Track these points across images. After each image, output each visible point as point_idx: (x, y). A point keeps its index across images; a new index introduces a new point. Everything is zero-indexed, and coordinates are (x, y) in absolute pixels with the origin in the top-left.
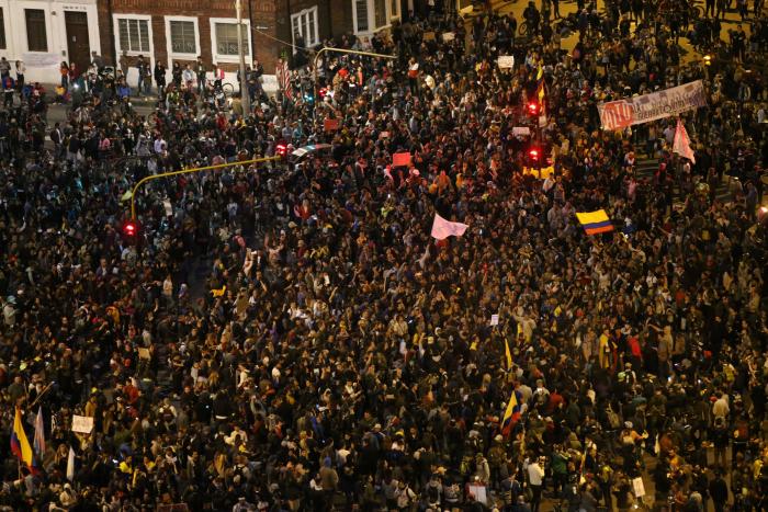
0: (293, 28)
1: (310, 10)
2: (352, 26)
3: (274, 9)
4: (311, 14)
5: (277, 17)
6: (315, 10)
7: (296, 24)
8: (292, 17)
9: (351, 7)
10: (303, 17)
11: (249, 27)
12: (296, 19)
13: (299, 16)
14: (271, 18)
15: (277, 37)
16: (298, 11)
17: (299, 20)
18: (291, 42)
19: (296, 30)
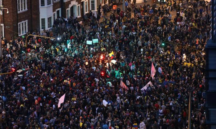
0: (19, 27)
1: (25, 21)
2: (40, 27)
3: (12, 21)
4: (25, 23)
5: (13, 24)
6: (27, 21)
7: (20, 26)
8: (19, 23)
9: (39, 21)
10: (22, 24)
11: (3, 27)
12: (20, 24)
13: (21, 23)
14: (11, 24)
15: (13, 30)
16: (21, 21)
17: (21, 25)
18: (18, 32)
19: (20, 28)
